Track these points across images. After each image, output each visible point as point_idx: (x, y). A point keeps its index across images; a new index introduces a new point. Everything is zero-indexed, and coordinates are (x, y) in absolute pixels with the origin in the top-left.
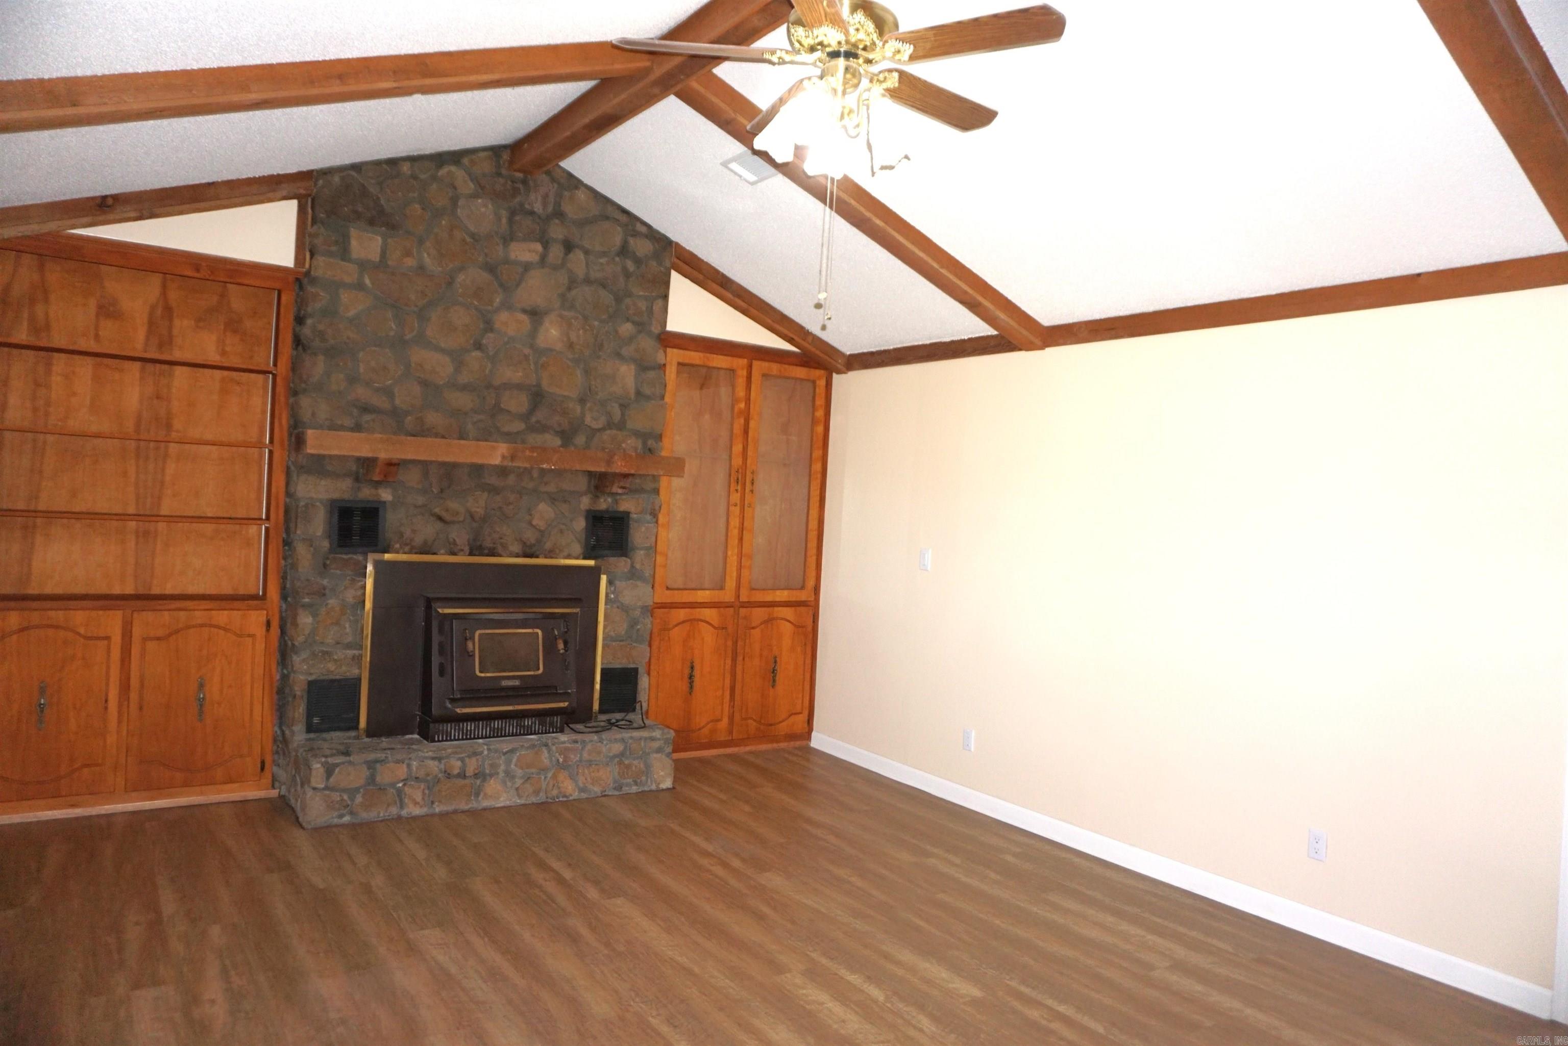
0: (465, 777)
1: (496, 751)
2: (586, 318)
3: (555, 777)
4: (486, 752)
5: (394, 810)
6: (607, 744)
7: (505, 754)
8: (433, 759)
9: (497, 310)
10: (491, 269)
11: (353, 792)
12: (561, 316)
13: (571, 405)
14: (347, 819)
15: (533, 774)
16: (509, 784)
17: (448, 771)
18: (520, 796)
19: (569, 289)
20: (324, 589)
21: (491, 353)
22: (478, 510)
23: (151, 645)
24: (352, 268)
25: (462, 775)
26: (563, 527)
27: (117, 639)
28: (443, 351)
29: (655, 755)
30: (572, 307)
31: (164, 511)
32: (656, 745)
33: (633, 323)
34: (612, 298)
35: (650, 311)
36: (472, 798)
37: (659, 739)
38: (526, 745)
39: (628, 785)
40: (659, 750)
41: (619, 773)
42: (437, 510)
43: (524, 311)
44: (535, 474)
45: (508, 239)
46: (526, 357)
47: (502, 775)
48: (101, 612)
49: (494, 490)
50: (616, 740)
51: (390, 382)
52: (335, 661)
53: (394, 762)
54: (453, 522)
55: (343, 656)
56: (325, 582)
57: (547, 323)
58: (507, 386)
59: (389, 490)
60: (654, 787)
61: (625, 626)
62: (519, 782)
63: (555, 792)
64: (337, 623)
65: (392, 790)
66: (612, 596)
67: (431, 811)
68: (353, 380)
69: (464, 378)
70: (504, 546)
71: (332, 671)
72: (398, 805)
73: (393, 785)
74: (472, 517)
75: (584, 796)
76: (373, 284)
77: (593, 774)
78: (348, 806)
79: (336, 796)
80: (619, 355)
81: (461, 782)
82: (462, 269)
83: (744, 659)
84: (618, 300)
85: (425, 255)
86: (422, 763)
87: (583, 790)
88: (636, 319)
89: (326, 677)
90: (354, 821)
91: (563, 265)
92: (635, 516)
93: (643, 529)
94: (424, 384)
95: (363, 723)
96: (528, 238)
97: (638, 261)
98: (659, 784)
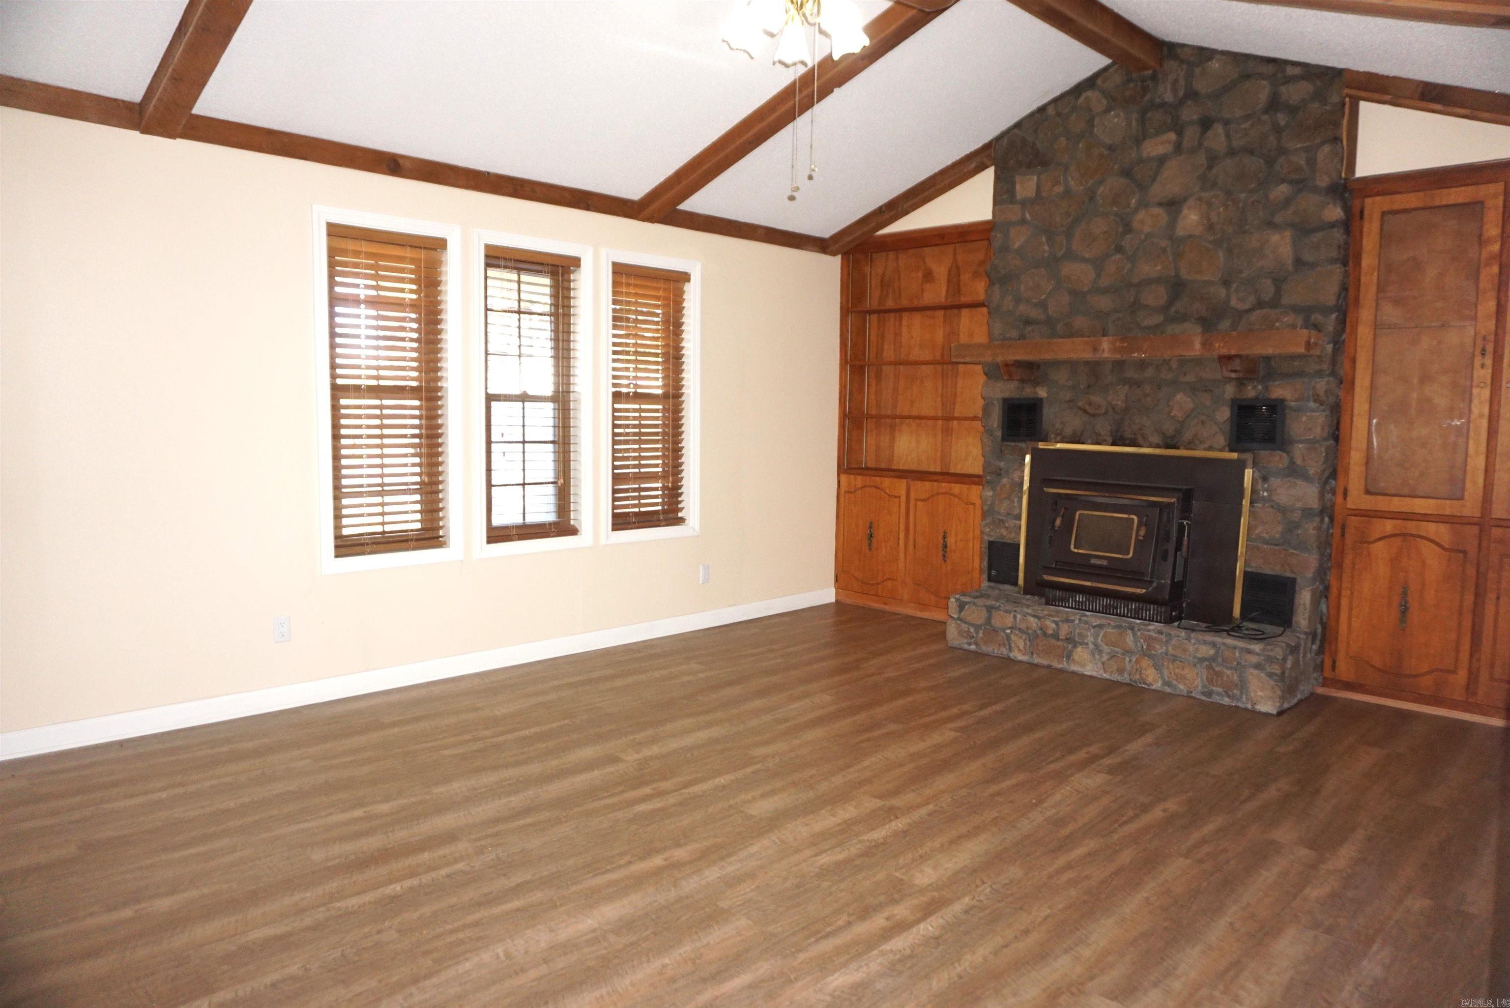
0: (1058, 639)
1: (1086, 623)
2: (1229, 193)
3: (1137, 661)
4: (1077, 622)
5: (1004, 651)
6: (1195, 644)
7: (1094, 627)
8: (1034, 616)
9: (1136, 210)
10: (1127, 173)
11: (977, 627)
12: (1200, 199)
13: (1212, 289)
14: (973, 647)
15: (1118, 653)
16: (1097, 657)
17: (1044, 630)
18: (1105, 671)
19: (1210, 167)
20: (1000, 470)
21: (1130, 253)
22: (1119, 403)
23: (919, 503)
24: (1016, 208)
25: (1055, 636)
26: (1204, 418)
27: (903, 498)
28: (1086, 261)
29: (1252, 671)
30: (1214, 185)
31: (957, 414)
32: (1254, 659)
33: (1291, 182)
34: (1262, 161)
35: (1312, 162)
36: (1064, 659)
37: (1258, 654)
38: (1112, 623)
39: (1218, 694)
40: (1258, 666)
41: (1207, 678)
42: (1080, 404)
43: (1160, 204)
44: (1174, 365)
45: (1138, 141)
46: (1164, 250)
47: (1091, 646)
48: (896, 480)
49: (1136, 384)
50: (1205, 643)
51: (1044, 296)
52: (1007, 528)
53: (1004, 611)
54: (1099, 415)
55: (1013, 525)
56: (1002, 464)
57: (1185, 211)
58: (1149, 282)
59: (1045, 389)
60: (1249, 706)
61: (1280, 528)
62: (1105, 658)
63: (1137, 677)
64: (1008, 498)
65: (1002, 634)
66: (1265, 494)
67: (1031, 661)
68: (1018, 300)
69: (1104, 282)
70: (1144, 438)
71: (1004, 536)
72: (1007, 648)
73: (1004, 630)
74: (1113, 409)
75: (1168, 690)
76: (1032, 216)
77: (1177, 670)
78: (973, 637)
79: (964, 626)
80: (1271, 225)
81: (1053, 641)
82: (1101, 182)
84: (1270, 162)
85: (1070, 178)
86: (1024, 618)
87: (1167, 683)
88: (1294, 176)
89: (1001, 540)
90: (977, 650)
91: (1200, 145)
92: (1293, 404)
93: (1304, 419)
94: (1073, 293)
95: (1021, 581)
96: (1159, 132)
97: (1292, 110)
98: (1255, 704)
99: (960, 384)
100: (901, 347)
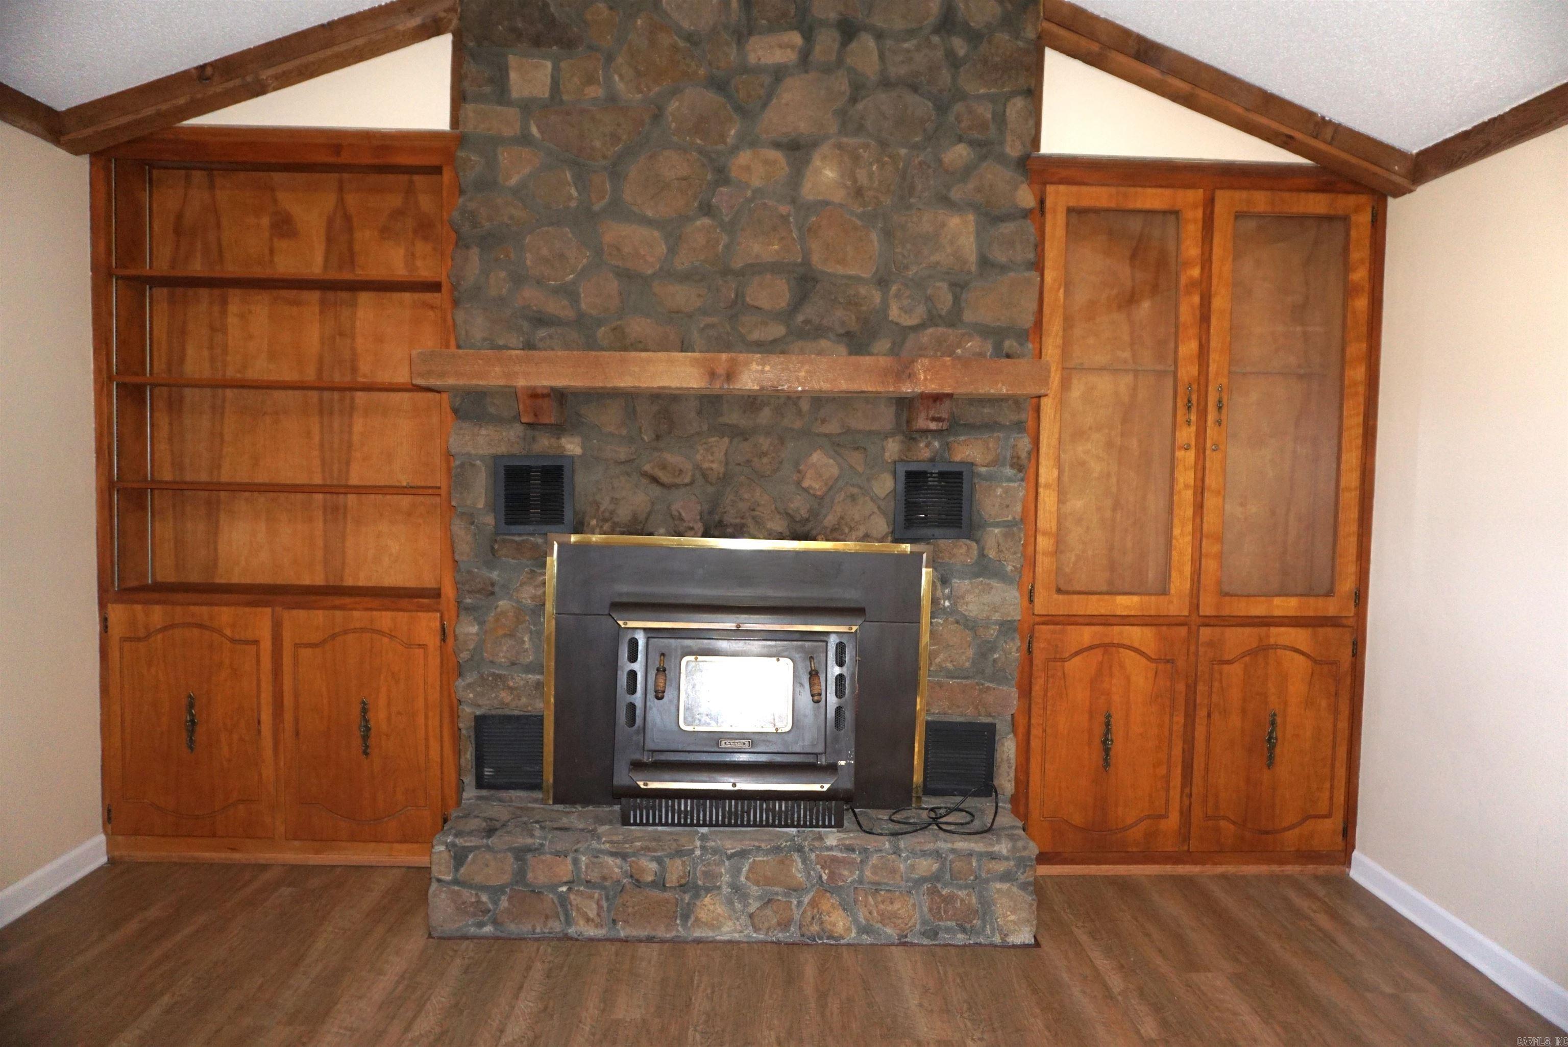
0: (664, 887)
1: (715, 851)
2: (883, 144)
3: (813, 903)
4: (698, 852)
5: (556, 926)
6: (908, 858)
7: (729, 857)
8: (613, 854)
9: (735, 149)
10: (719, 85)
11: (496, 891)
12: (839, 146)
13: (863, 291)
14: (488, 929)
15: (777, 894)
16: (738, 906)
17: (636, 877)
18: (756, 929)
19: (854, 100)
20: (493, 585)
21: (727, 219)
22: (714, 466)
23: (305, 653)
24: (512, 113)
25: (660, 884)
26: (855, 490)
27: (266, 645)
28: (649, 222)
29: (998, 885)
30: (860, 129)
31: (354, 480)
32: (1000, 867)
33: (971, 143)
34: (930, 105)
35: (1000, 119)
36: (678, 922)
37: (1007, 859)
38: (763, 845)
39: (948, 930)
40: (1006, 877)
41: (930, 910)
42: (647, 467)
43: (777, 145)
44: (805, 406)
45: (742, 35)
46: (784, 219)
47: (726, 890)
48: (247, 610)
49: (739, 434)
50: (924, 854)
51: (571, 276)
52: (511, 689)
53: (551, 853)
54: (677, 486)
55: (522, 683)
56: (495, 575)
57: (817, 162)
58: (756, 269)
59: (577, 440)
60: (997, 939)
61: (970, 652)
62: (754, 906)
63: (815, 928)
64: (512, 635)
65: (551, 896)
66: (947, 603)
67: (612, 934)
68: (518, 279)
69: (682, 262)
70: (758, 522)
71: (507, 704)
72: (562, 919)
73: (553, 888)
74: (705, 476)
75: (867, 939)
76: (541, 132)
77: (882, 907)
78: (489, 911)
79: (468, 895)
80: (945, 201)
81: (656, 894)
82: (675, 92)
83: (1209, 715)
84: (942, 108)
85: (616, 78)
86: (596, 860)
87: (865, 930)
88: (975, 135)
89: (500, 712)
90: (499, 934)
91: (840, 62)
92: (983, 470)
93: (999, 491)
94: (626, 275)
96: (777, 25)
97: (974, 37)
98: (1006, 935)
99: (358, 425)
100: (225, 351)
